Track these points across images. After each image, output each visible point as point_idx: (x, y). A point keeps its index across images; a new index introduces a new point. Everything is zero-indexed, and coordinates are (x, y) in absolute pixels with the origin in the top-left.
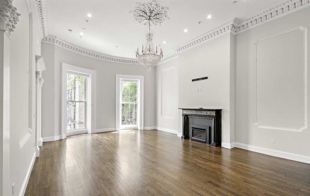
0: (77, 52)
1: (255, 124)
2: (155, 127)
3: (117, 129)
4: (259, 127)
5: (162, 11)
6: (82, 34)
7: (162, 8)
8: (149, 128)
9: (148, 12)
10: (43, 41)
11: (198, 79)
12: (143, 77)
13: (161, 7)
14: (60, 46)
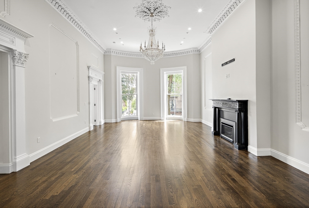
0: (128, 56)
1: (297, 123)
2: (200, 119)
3: (162, 118)
4: (303, 129)
5: (158, 5)
6: (122, 42)
7: (156, 2)
8: (192, 120)
9: (147, 10)
10: (105, 54)
11: (226, 63)
12: (185, 67)
13: (154, 2)
14: (115, 54)
